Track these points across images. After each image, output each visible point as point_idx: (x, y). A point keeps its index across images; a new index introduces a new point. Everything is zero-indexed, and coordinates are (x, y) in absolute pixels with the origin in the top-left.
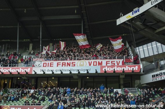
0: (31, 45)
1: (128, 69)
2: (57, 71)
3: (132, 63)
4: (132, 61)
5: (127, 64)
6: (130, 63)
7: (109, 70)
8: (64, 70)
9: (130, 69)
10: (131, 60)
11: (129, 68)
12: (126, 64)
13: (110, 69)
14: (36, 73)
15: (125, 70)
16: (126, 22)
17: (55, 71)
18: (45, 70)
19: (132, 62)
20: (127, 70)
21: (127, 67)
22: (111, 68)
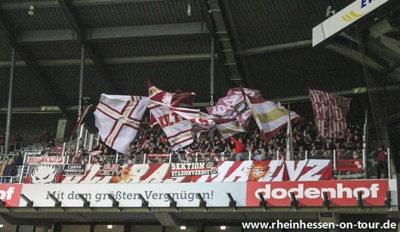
0: (63, 124)
1: (345, 193)
2: (102, 196)
3: (359, 175)
4: (359, 166)
5: (343, 176)
6: (353, 172)
7: (275, 196)
8: (124, 194)
9: (349, 196)
10: (357, 163)
11: (348, 190)
12: (339, 177)
13: (279, 193)
14: (30, 203)
15: (333, 196)
16: (343, 34)
17: (93, 197)
18: (62, 194)
19: (361, 171)
20: (340, 196)
21: (340, 186)
22: (283, 191)
